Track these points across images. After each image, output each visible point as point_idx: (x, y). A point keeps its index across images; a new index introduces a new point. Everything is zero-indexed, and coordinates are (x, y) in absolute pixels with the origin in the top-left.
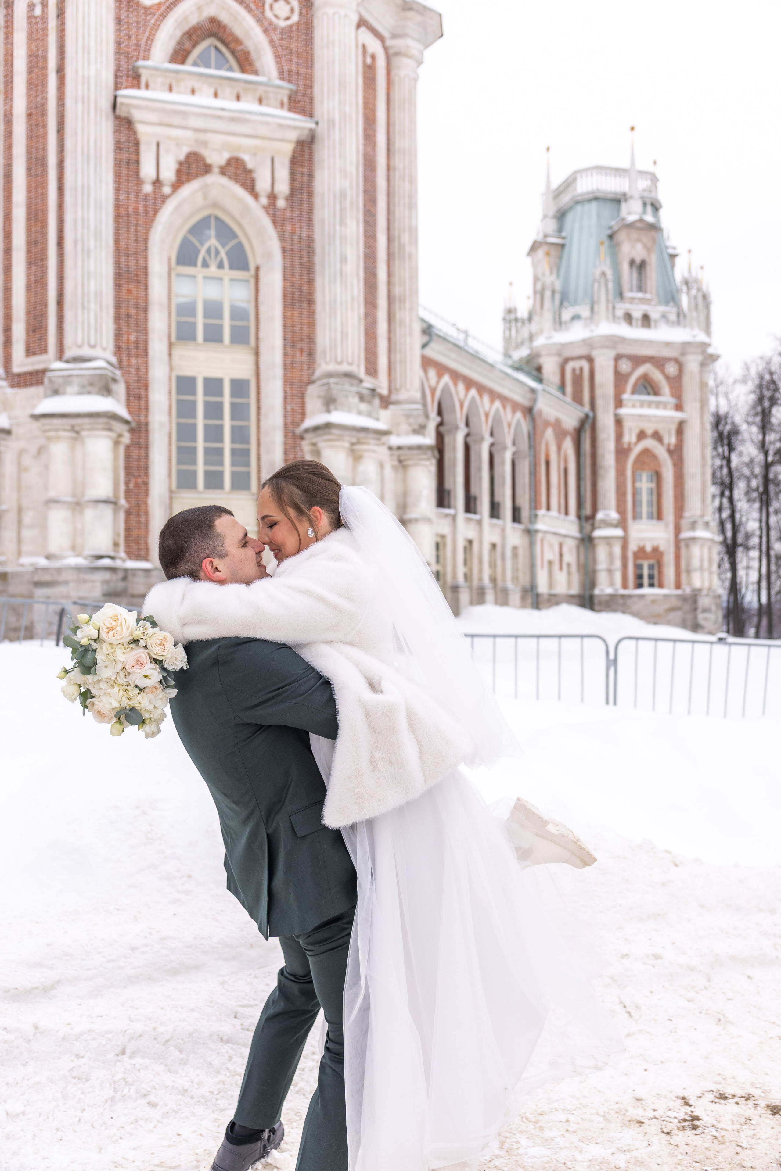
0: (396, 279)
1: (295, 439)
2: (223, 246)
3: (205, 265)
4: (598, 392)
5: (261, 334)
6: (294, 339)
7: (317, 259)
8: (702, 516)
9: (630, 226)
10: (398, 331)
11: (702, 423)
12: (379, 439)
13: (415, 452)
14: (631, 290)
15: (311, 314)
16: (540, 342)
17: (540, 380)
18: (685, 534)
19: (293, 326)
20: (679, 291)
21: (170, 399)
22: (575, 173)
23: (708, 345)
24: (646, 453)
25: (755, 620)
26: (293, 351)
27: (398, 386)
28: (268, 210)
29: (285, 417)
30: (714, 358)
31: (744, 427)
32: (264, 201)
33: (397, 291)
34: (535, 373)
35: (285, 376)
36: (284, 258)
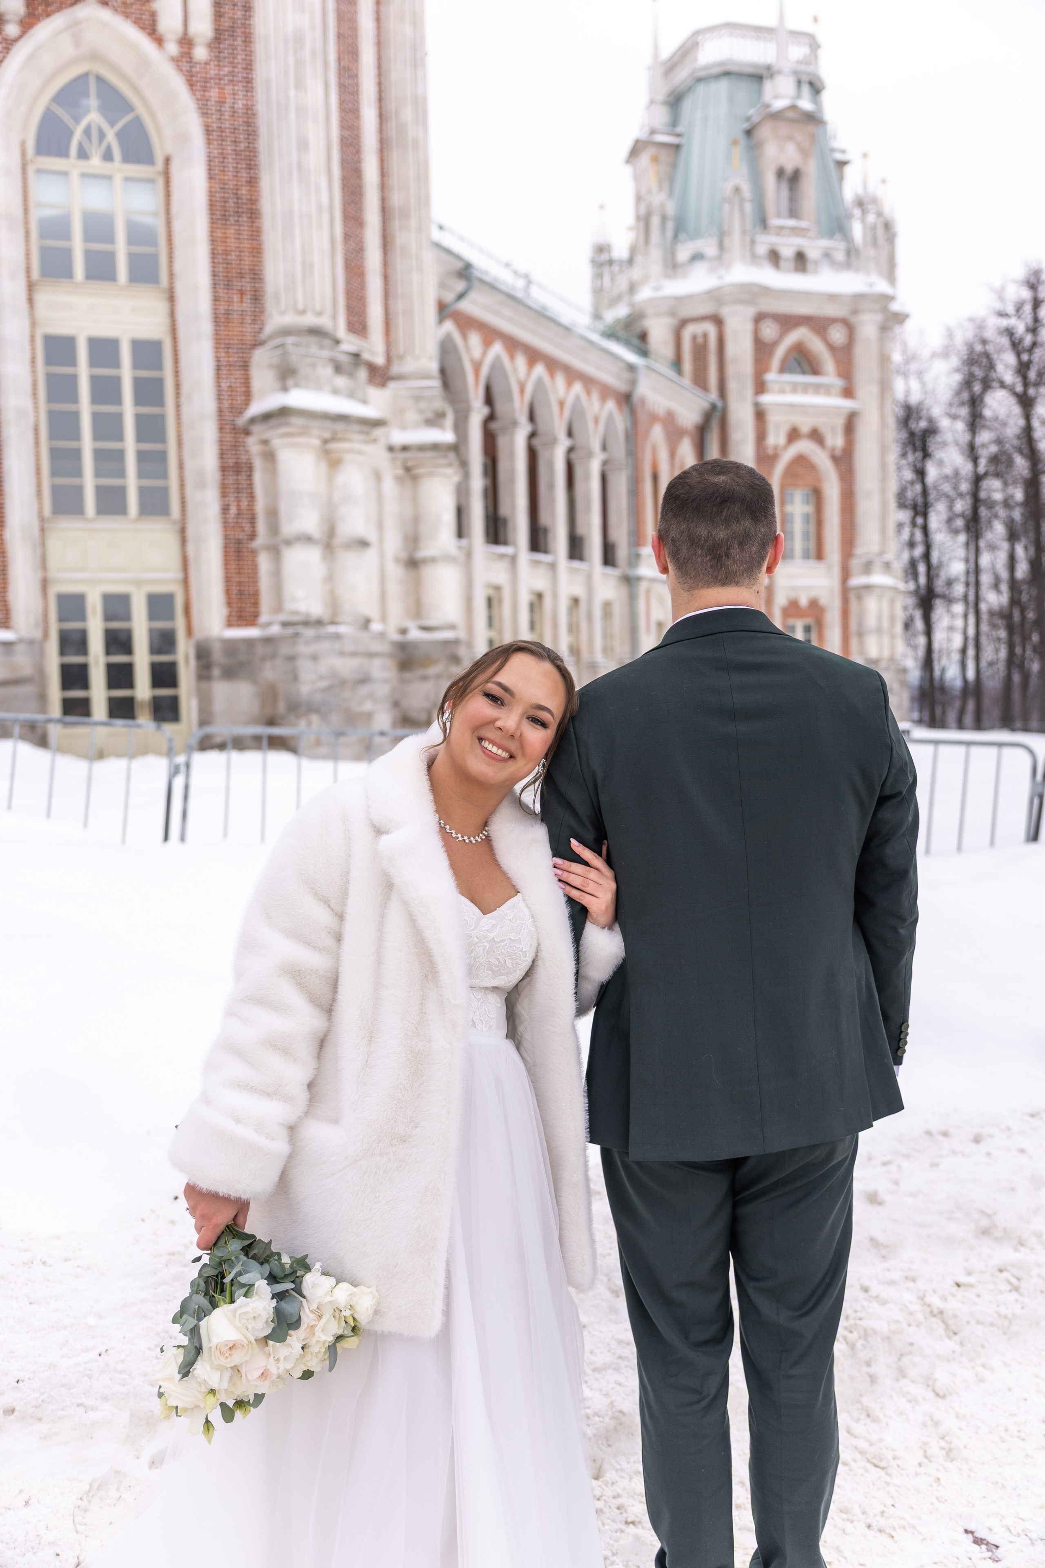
0: (394, 180)
1: (235, 433)
2: (112, 124)
3: (83, 155)
4: (731, 370)
5: (178, 267)
6: (229, 275)
7: (262, 144)
8: (881, 553)
9: (776, 116)
10: (399, 264)
11: (882, 417)
12: (368, 433)
13: (429, 454)
14: (779, 215)
15: (254, 233)
16: (644, 294)
17: (644, 353)
18: (856, 581)
19: (227, 253)
20: (850, 216)
21: (34, 372)
22: (697, 33)
23: (890, 298)
24: (801, 461)
25: (957, 704)
26: (227, 293)
27: (401, 352)
28: (180, 64)
29: (219, 398)
30: (900, 318)
31: (944, 423)
32: (173, 48)
33: (396, 199)
34: (636, 342)
35: (217, 334)
36: (209, 144)
